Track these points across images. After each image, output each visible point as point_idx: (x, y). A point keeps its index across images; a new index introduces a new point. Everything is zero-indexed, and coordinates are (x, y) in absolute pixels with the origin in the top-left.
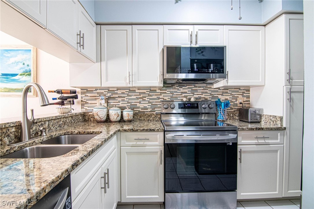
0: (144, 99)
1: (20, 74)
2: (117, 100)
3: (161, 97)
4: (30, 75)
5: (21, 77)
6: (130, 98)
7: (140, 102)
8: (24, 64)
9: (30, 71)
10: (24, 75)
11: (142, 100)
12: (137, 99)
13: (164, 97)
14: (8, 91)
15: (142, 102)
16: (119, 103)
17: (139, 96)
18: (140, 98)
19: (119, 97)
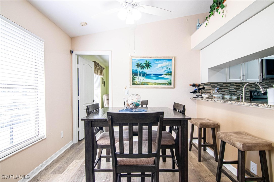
0: (239, 89)
1: (164, 74)
2: (223, 90)
3: (249, 88)
4: (171, 75)
5: (165, 76)
6: (230, 89)
7: (237, 92)
8: (167, 68)
9: (171, 72)
10: (167, 74)
11: (238, 90)
12: (235, 89)
13: (251, 88)
14: (157, 84)
15: (238, 91)
16: (224, 92)
17: (236, 88)
18: (237, 89)
19: (225, 88)
